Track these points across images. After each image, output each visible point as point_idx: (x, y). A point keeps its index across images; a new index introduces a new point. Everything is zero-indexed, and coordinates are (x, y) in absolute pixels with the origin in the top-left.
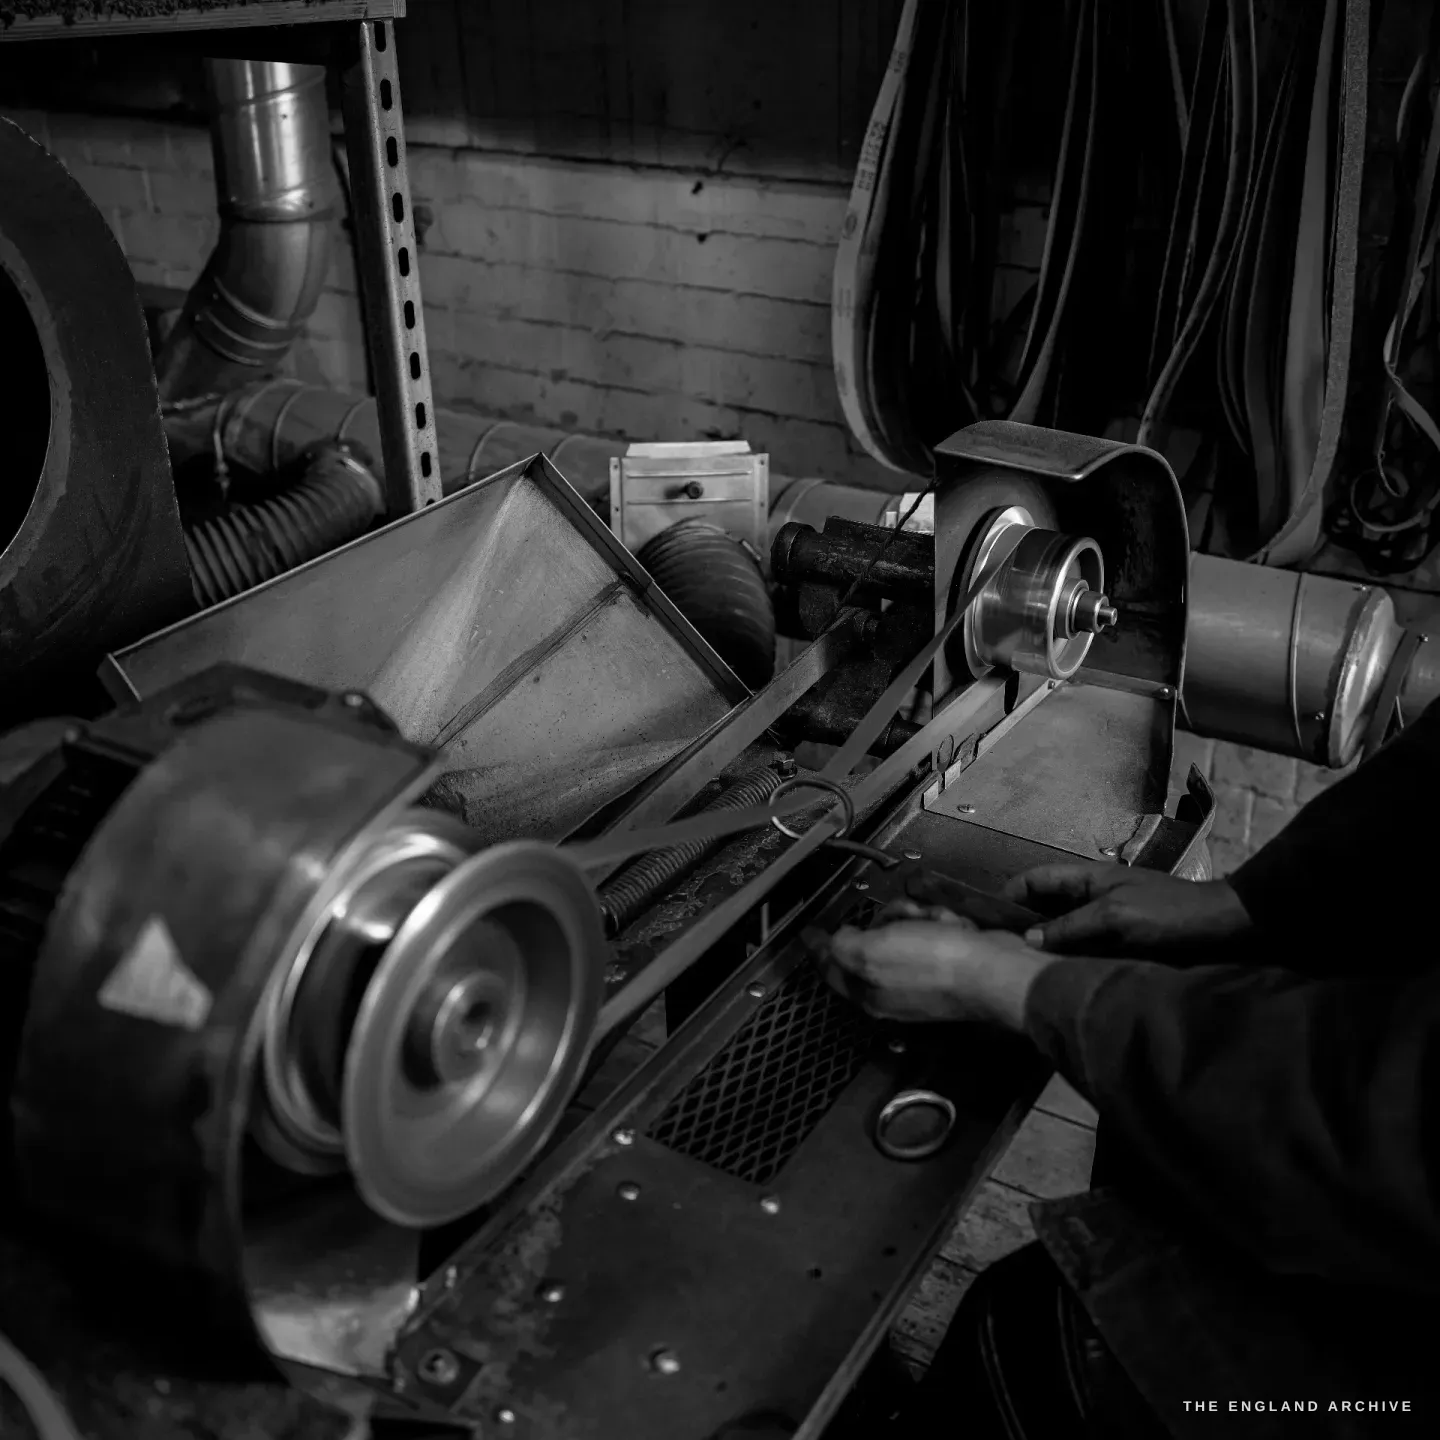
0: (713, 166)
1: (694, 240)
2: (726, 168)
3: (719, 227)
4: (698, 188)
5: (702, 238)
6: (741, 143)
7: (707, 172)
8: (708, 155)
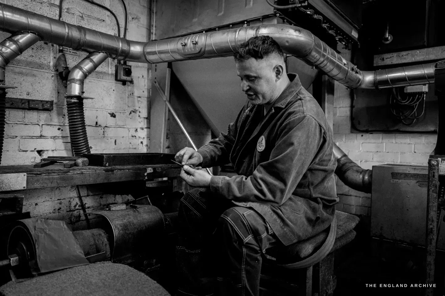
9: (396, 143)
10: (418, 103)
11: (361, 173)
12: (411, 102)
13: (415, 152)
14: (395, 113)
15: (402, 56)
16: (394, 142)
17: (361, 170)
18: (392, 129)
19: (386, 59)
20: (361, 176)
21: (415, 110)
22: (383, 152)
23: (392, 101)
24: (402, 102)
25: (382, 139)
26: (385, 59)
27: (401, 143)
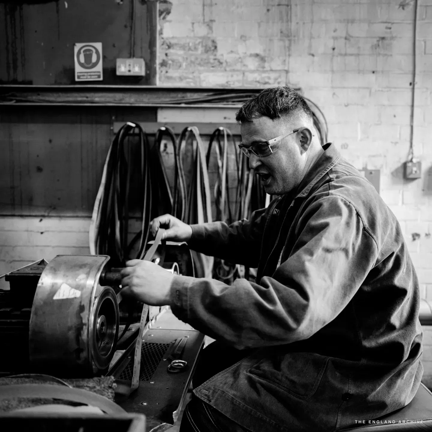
0: (46, 214)
1: (40, 234)
2: (50, 214)
3: (47, 229)
4: (41, 220)
5: (42, 233)
6: (54, 208)
7: (44, 216)
8: (45, 212)
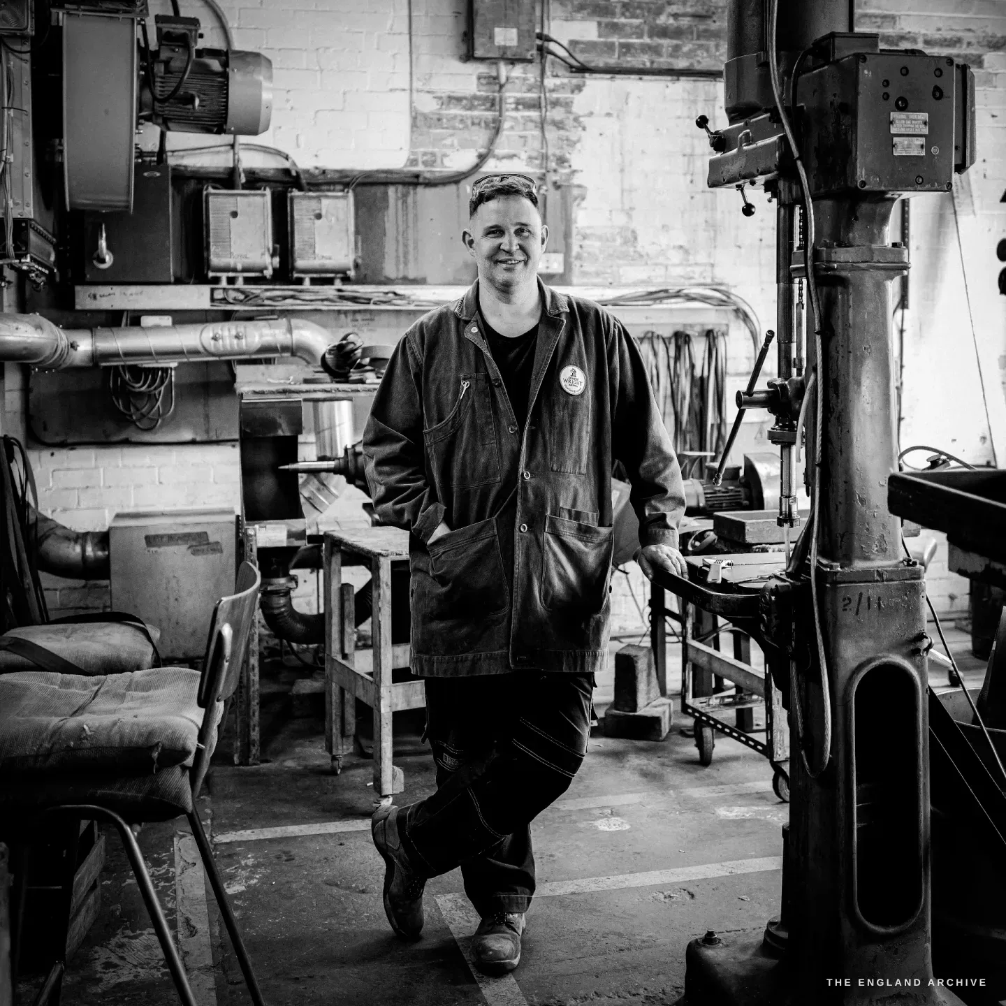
9: (125, 466)
10: (162, 388)
11: (76, 541)
12: (149, 387)
13: (161, 483)
14: (121, 408)
15: (131, 294)
16: (120, 465)
17: (75, 536)
18: (115, 439)
19: (101, 296)
20: (78, 549)
21: (159, 403)
22: (99, 487)
23: (115, 382)
24: (134, 387)
25: (96, 459)
26: (98, 296)
27: (134, 466)
